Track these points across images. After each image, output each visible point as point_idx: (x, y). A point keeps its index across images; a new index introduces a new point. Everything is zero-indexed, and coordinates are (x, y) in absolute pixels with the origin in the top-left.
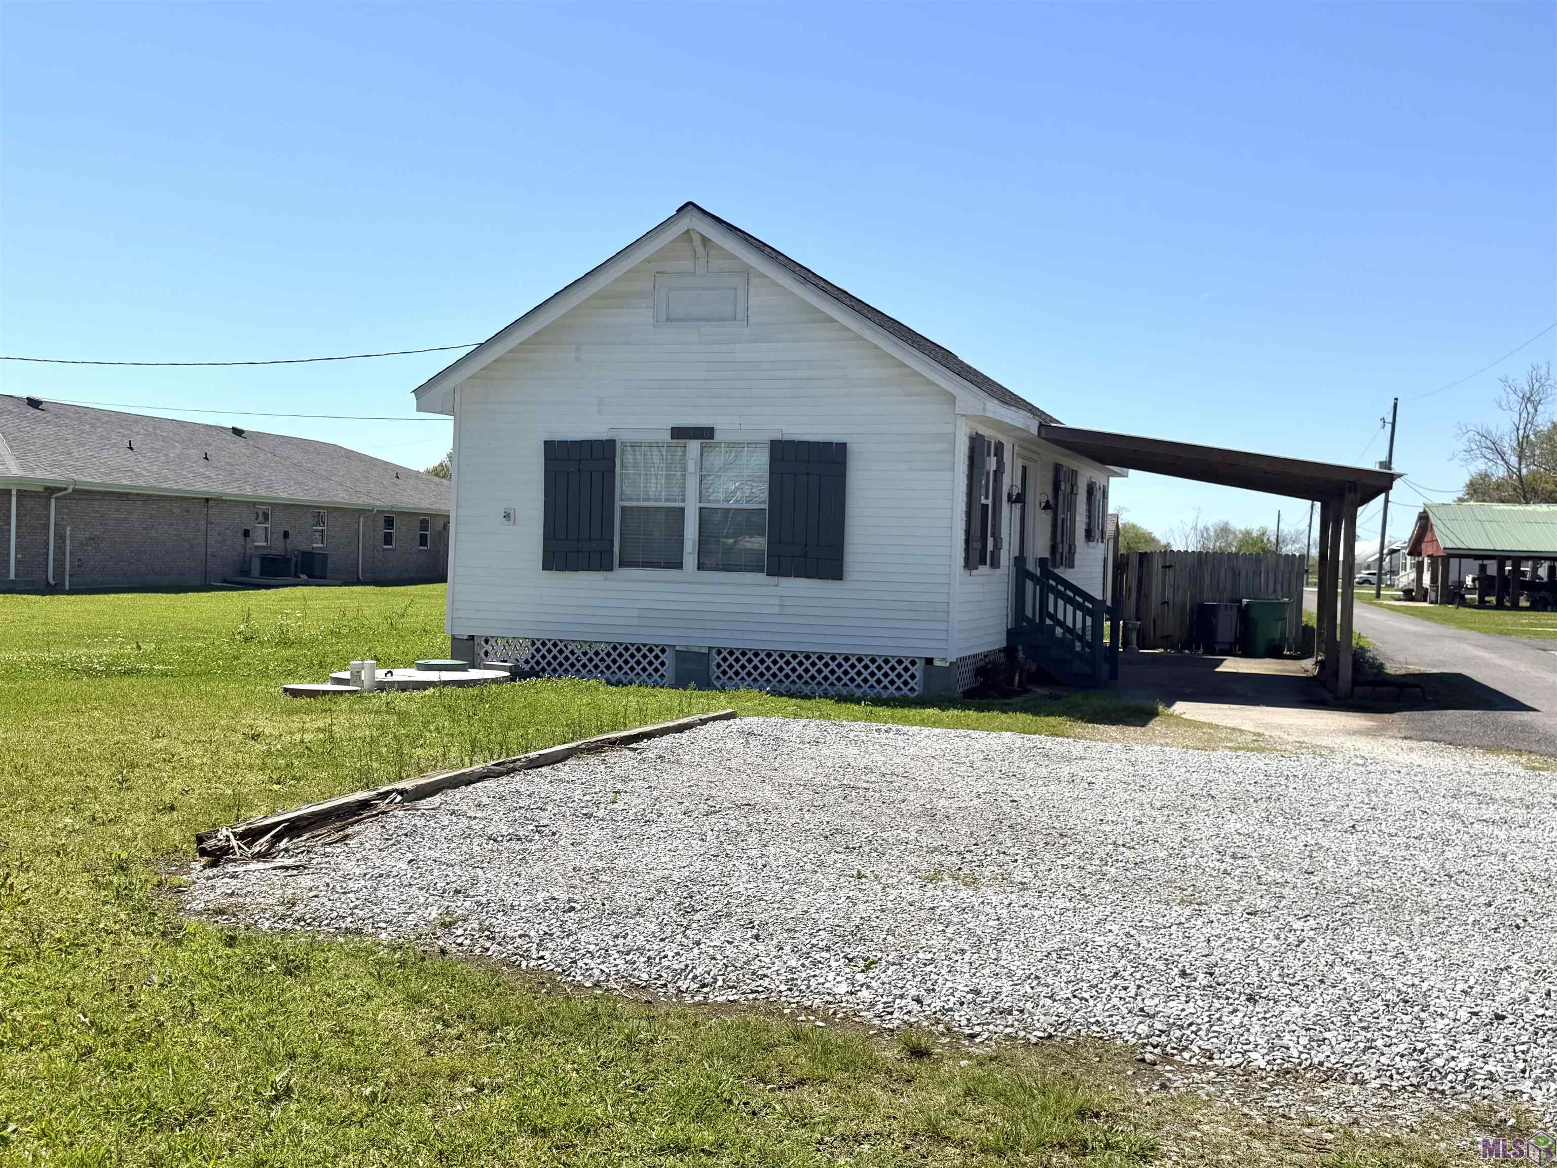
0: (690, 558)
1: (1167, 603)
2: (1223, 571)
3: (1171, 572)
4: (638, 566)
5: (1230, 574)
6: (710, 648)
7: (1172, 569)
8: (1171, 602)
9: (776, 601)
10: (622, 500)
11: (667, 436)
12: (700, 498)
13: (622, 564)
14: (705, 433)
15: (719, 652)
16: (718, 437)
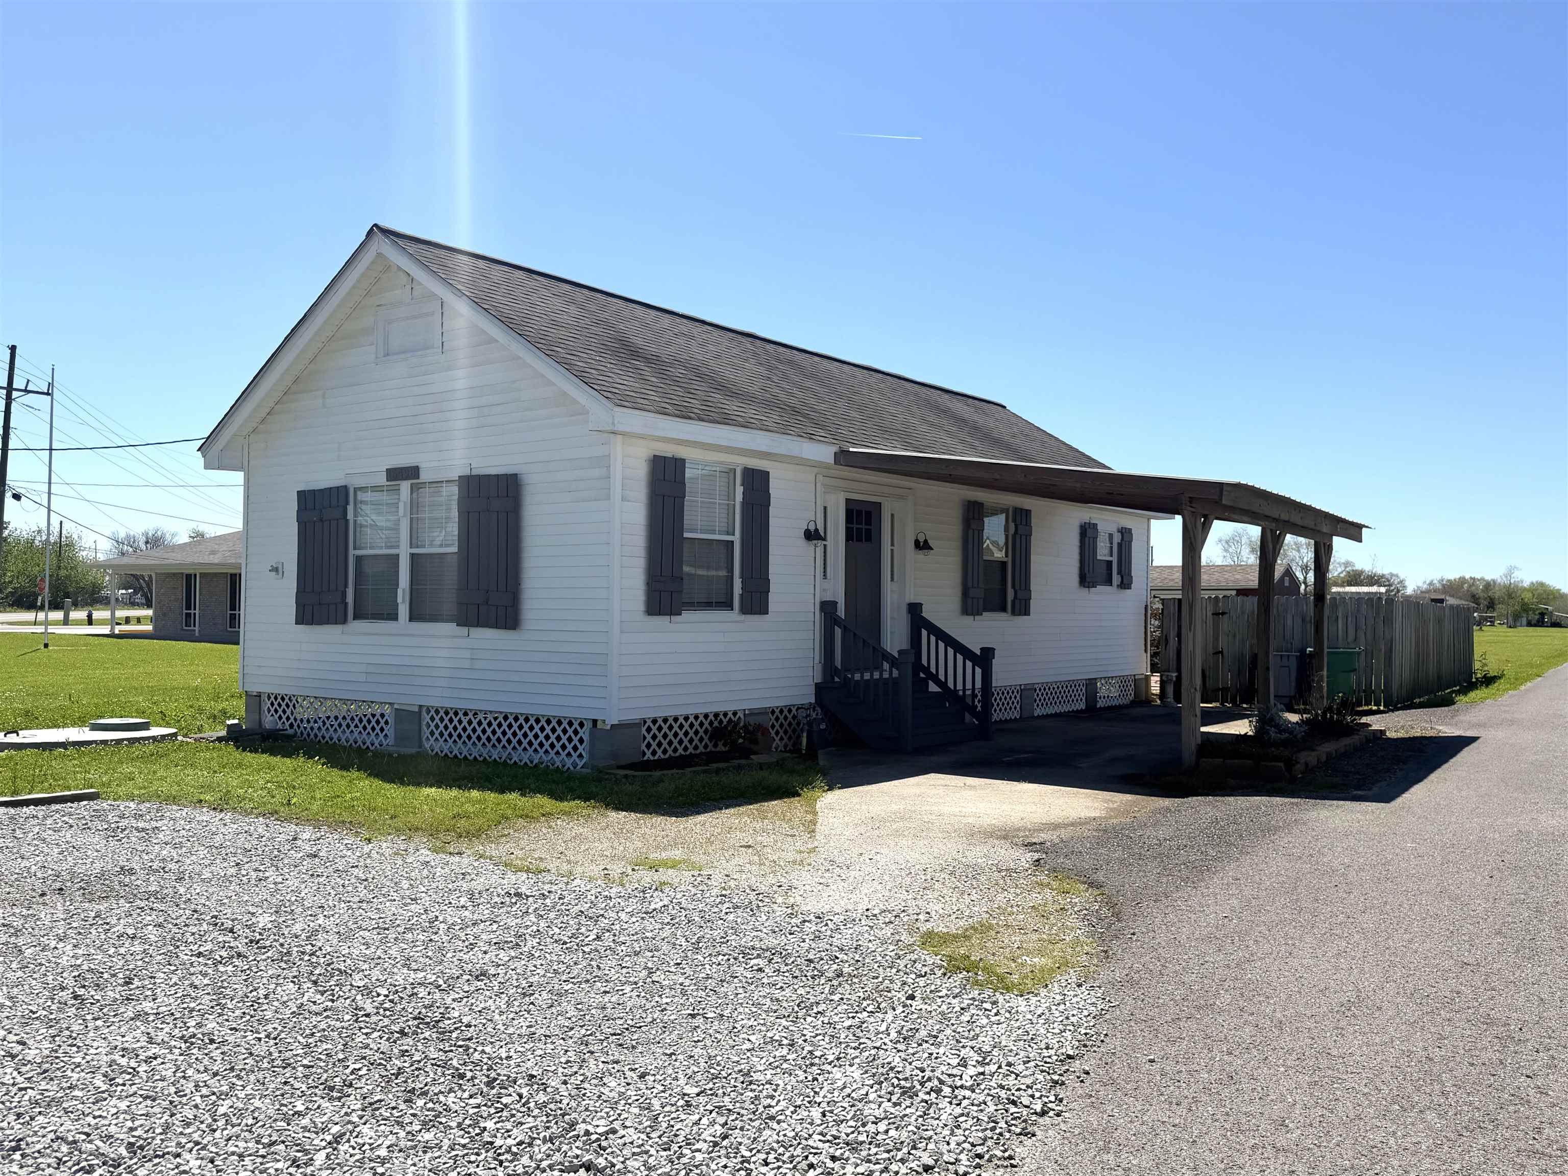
0: (403, 610)
1: (1222, 652)
2: (1289, 618)
3: (1224, 622)
4: (368, 619)
5: (1299, 621)
6: (421, 706)
7: (1226, 616)
8: (1225, 652)
9: (467, 654)
10: (355, 548)
11: (382, 480)
12: (411, 544)
13: (356, 617)
14: (411, 472)
15: (428, 712)
16: (424, 477)
